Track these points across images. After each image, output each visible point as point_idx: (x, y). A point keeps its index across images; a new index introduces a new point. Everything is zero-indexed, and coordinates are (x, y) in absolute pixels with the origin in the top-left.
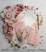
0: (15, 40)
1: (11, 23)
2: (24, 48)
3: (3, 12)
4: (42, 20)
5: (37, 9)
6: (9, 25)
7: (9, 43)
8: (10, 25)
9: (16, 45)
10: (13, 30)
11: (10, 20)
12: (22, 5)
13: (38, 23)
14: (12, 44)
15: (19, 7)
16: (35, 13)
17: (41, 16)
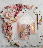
0: (15, 39)
1: (11, 22)
2: (23, 47)
3: (3, 12)
4: (42, 19)
5: (37, 8)
6: (8, 24)
7: (9, 42)
8: (10, 25)
9: (15, 44)
10: (12, 29)
11: (9, 20)
12: (21, 5)
13: (38, 22)
14: (11, 43)
15: (18, 6)
16: (34, 12)
17: (41, 15)
